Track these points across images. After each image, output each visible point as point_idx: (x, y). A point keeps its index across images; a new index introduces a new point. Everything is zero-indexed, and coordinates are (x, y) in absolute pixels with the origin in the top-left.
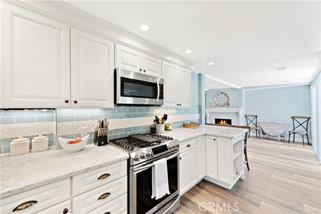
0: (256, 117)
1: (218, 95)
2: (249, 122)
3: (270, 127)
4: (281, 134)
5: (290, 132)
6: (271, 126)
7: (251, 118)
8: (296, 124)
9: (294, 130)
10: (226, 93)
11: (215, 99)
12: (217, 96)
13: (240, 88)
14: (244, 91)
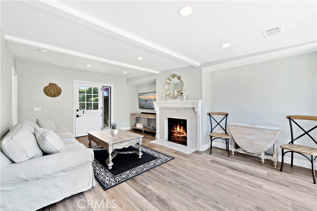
0: (227, 115)
1: (170, 80)
2: (214, 124)
3: (247, 137)
4: (266, 149)
5: (283, 150)
6: (249, 134)
7: (218, 118)
8: (297, 132)
9: (292, 142)
10: (179, 75)
11: (166, 86)
12: (168, 81)
13: (199, 64)
14: (204, 69)
